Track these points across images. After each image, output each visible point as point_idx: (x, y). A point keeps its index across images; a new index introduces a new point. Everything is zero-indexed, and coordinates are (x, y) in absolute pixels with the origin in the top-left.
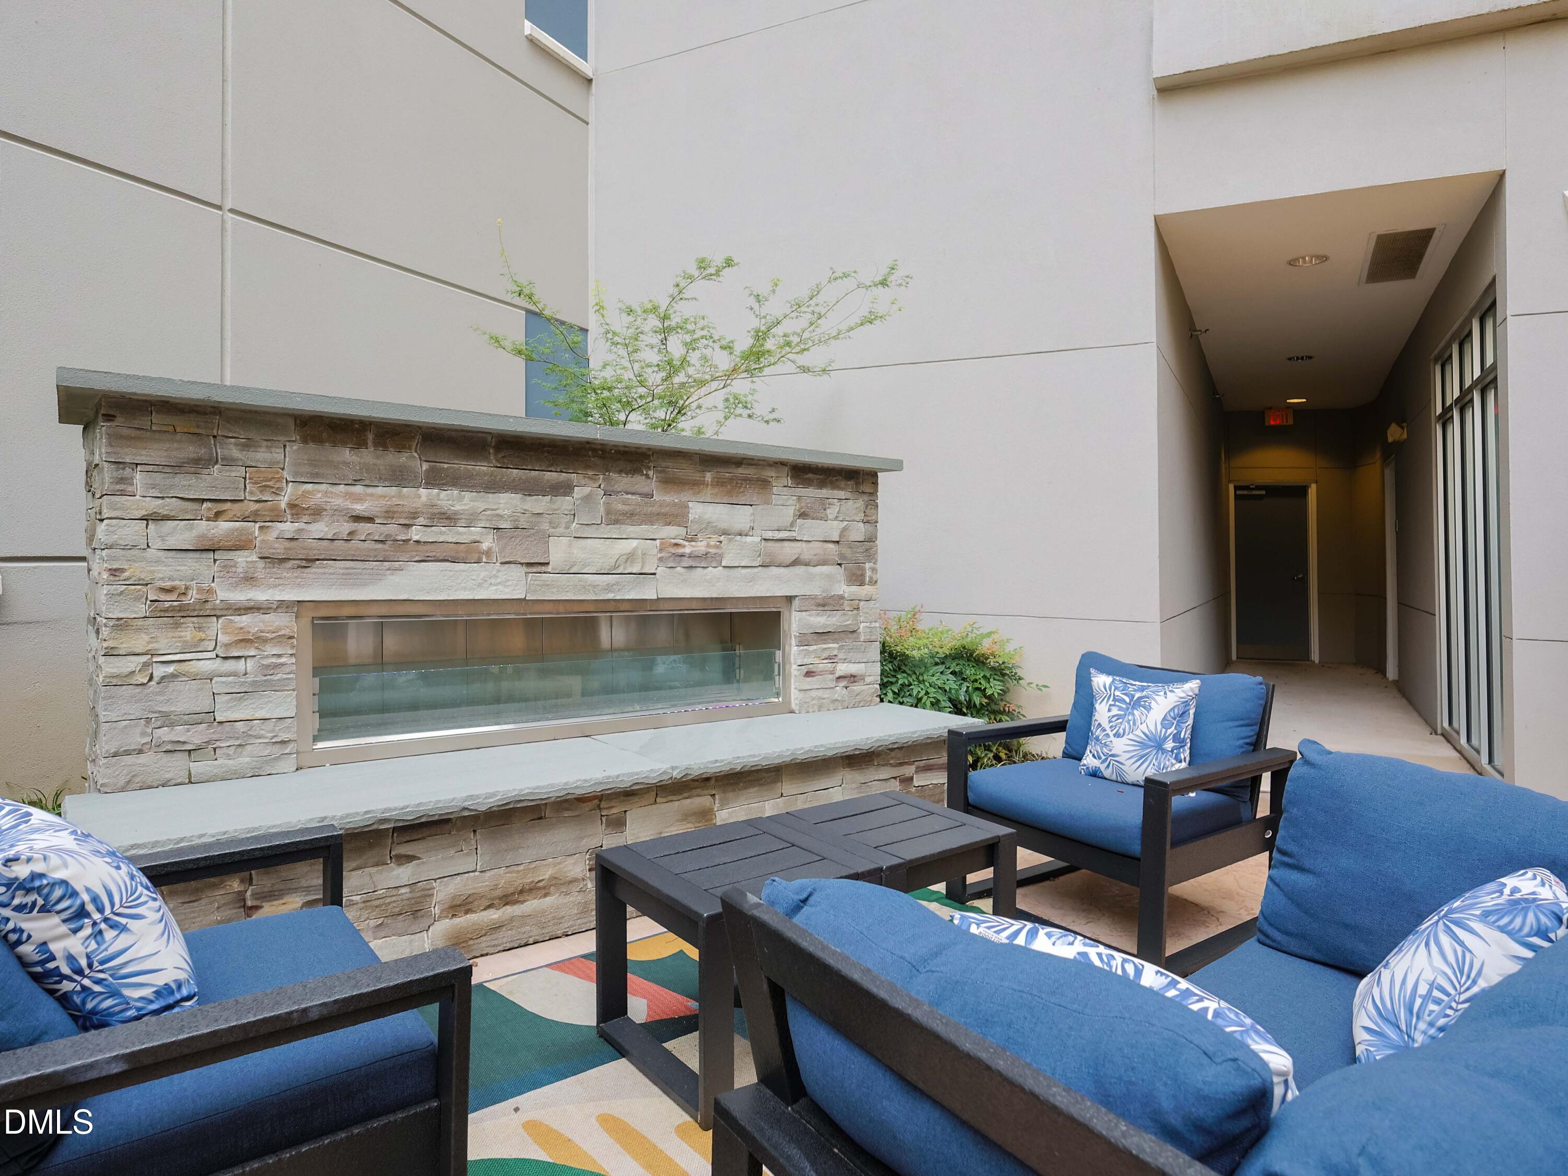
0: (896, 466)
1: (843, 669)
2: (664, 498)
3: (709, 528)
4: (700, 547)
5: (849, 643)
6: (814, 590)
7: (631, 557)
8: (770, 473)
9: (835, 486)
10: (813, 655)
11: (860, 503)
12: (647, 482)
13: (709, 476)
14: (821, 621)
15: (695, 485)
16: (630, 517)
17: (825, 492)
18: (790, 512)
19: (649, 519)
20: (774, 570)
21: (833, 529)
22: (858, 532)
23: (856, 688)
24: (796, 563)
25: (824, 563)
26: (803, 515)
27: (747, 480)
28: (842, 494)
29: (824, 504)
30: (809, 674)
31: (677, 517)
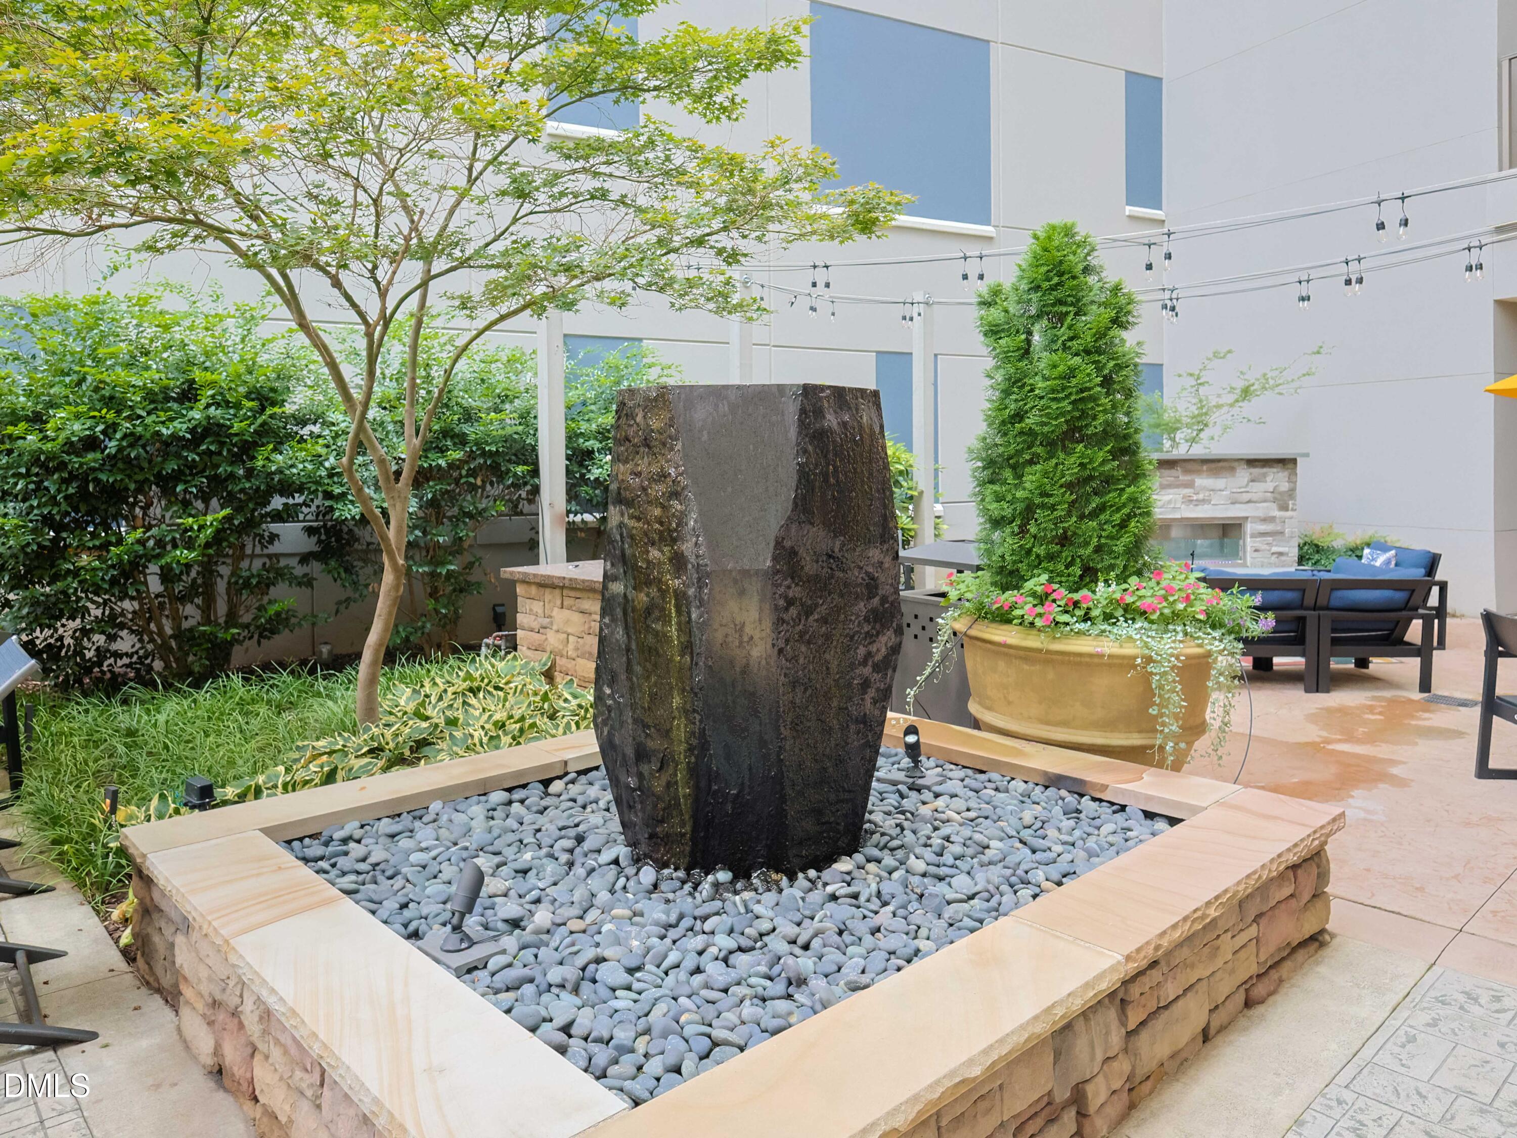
0: (1307, 455)
1: (1274, 549)
2: (1183, 478)
3: (1205, 489)
4: (1201, 496)
5: (1278, 537)
6: (1260, 514)
7: (1170, 502)
8: (1236, 464)
9: (1270, 467)
10: (1259, 543)
11: (1286, 473)
12: (1178, 472)
13: (1205, 468)
14: (1263, 528)
15: (1198, 472)
16: (1169, 486)
17: (1265, 470)
18: (1246, 480)
19: (1178, 486)
20: (1237, 506)
21: (1270, 486)
22: (1285, 486)
23: (1283, 558)
24: (1249, 502)
25: (1265, 501)
26: (1253, 481)
27: (1222, 468)
28: (1275, 470)
29: (1265, 475)
30: (1256, 551)
31: (1190, 485)
